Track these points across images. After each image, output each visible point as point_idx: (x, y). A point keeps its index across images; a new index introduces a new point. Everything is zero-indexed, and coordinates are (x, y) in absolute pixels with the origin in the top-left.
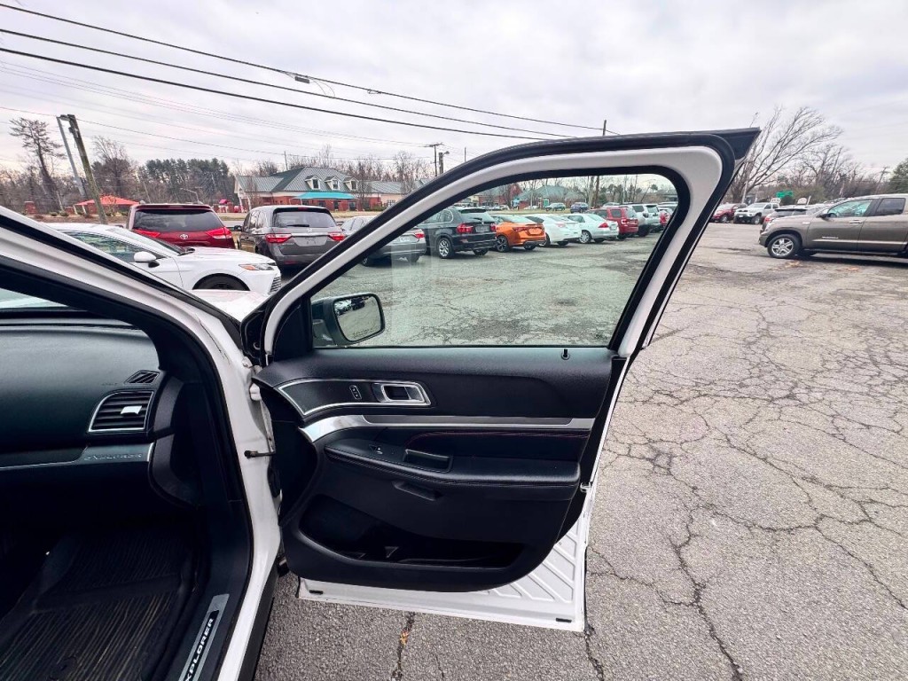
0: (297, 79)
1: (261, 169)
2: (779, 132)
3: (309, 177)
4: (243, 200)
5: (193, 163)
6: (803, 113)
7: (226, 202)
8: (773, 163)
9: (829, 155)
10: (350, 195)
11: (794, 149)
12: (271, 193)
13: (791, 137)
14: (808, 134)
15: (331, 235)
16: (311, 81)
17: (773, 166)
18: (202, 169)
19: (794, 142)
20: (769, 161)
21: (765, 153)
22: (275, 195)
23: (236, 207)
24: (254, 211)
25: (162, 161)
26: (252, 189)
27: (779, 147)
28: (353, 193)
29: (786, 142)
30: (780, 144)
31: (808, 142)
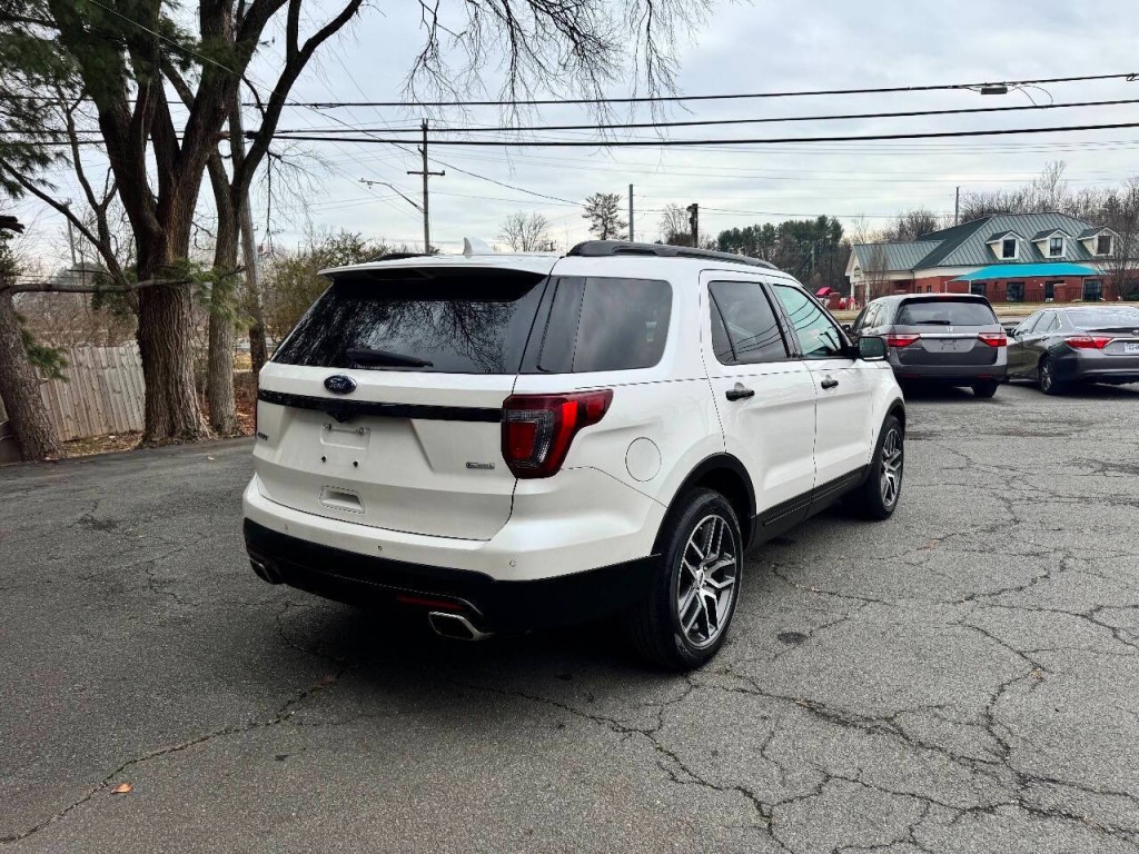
0: (985, 92)
1: (902, 225)
3: (996, 236)
4: (857, 288)
5: (789, 228)
7: (827, 293)
10: (1088, 266)
12: (911, 271)
15: (984, 337)
16: (1009, 88)
18: (800, 237)
22: (920, 275)
23: (843, 300)
24: (873, 305)
25: (741, 230)
26: (876, 267)
28: (1097, 261)
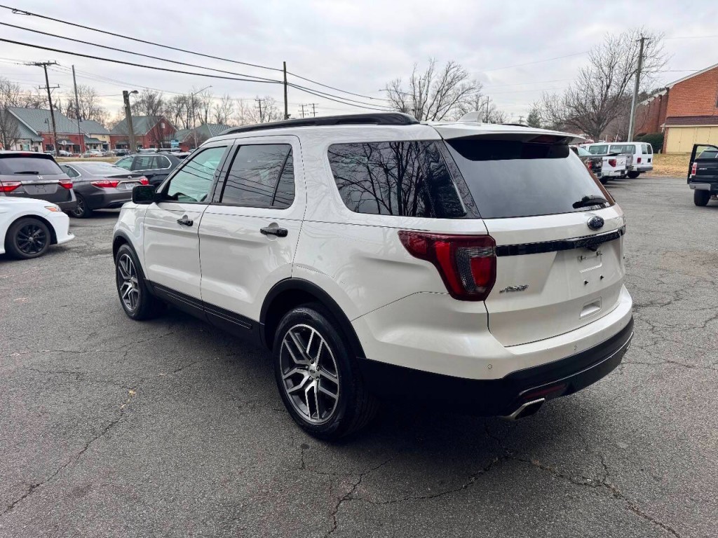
2: (437, 82)
6: (452, 67)
8: (437, 112)
9: (480, 104)
11: (451, 99)
13: (446, 87)
14: (458, 85)
17: (438, 114)
19: (450, 92)
20: (434, 109)
21: (429, 101)
27: (439, 96)
29: (444, 92)
30: (440, 93)
31: (460, 93)
